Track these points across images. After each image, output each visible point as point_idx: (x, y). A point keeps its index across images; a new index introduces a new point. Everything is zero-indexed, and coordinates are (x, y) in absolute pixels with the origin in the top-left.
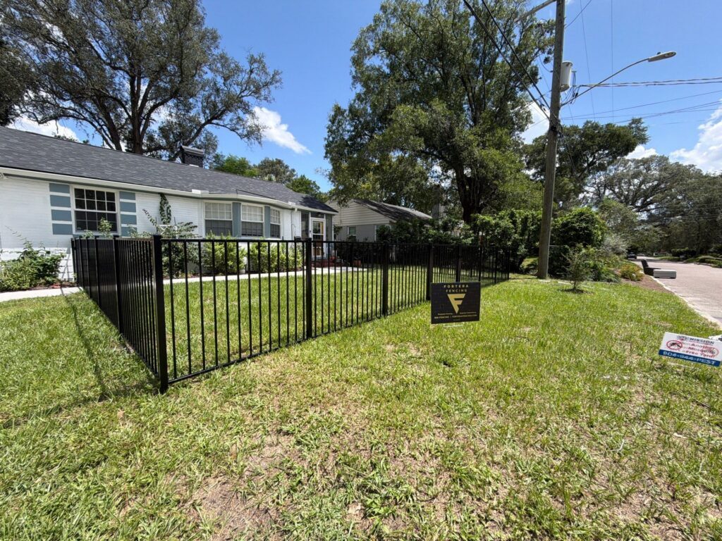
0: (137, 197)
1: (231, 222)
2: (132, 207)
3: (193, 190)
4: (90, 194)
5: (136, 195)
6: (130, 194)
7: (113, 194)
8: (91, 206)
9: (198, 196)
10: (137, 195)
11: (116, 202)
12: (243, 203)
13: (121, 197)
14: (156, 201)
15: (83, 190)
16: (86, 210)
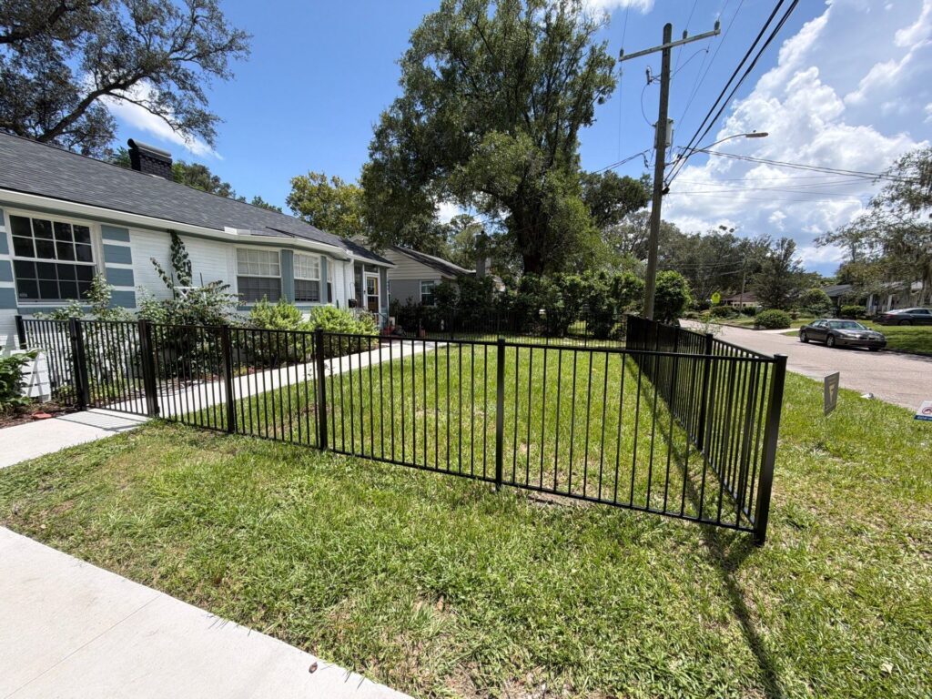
0: (131, 237)
1: (279, 279)
2: (125, 256)
3: (226, 228)
4: (43, 227)
5: (130, 233)
6: (118, 229)
7: (86, 229)
8: (46, 251)
9: (233, 238)
10: (133, 233)
11: (92, 245)
12: (296, 252)
13: (105, 236)
14: (164, 244)
15: (27, 220)
16: (36, 259)
